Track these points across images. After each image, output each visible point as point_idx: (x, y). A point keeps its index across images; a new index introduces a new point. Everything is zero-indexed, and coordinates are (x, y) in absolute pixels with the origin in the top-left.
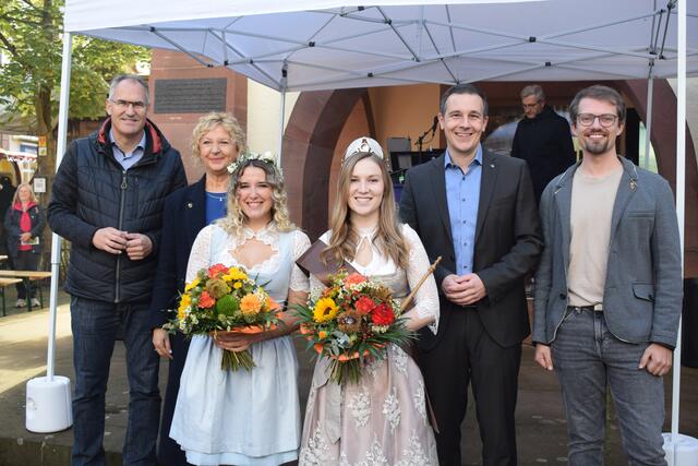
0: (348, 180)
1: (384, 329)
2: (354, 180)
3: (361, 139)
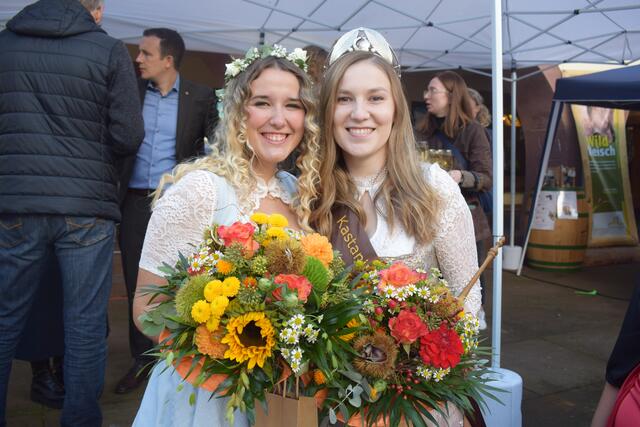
0: (332, 98)
1: (440, 375)
2: (344, 99)
3: (355, 32)
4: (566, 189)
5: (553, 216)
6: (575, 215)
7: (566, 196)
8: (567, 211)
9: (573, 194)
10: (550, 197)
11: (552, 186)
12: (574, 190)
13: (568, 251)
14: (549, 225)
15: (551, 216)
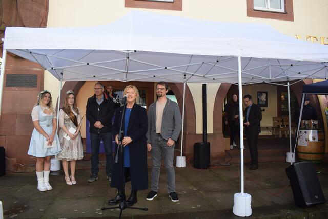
4: (313, 129)
5: (307, 140)
6: (317, 140)
7: (313, 132)
8: (314, 139)
9: (316, 131)
10: (306, 132)
11: (307, 127)
12: (317, 129)
13: (314, 155)
14: (306, 144)
15: (306, 140)
